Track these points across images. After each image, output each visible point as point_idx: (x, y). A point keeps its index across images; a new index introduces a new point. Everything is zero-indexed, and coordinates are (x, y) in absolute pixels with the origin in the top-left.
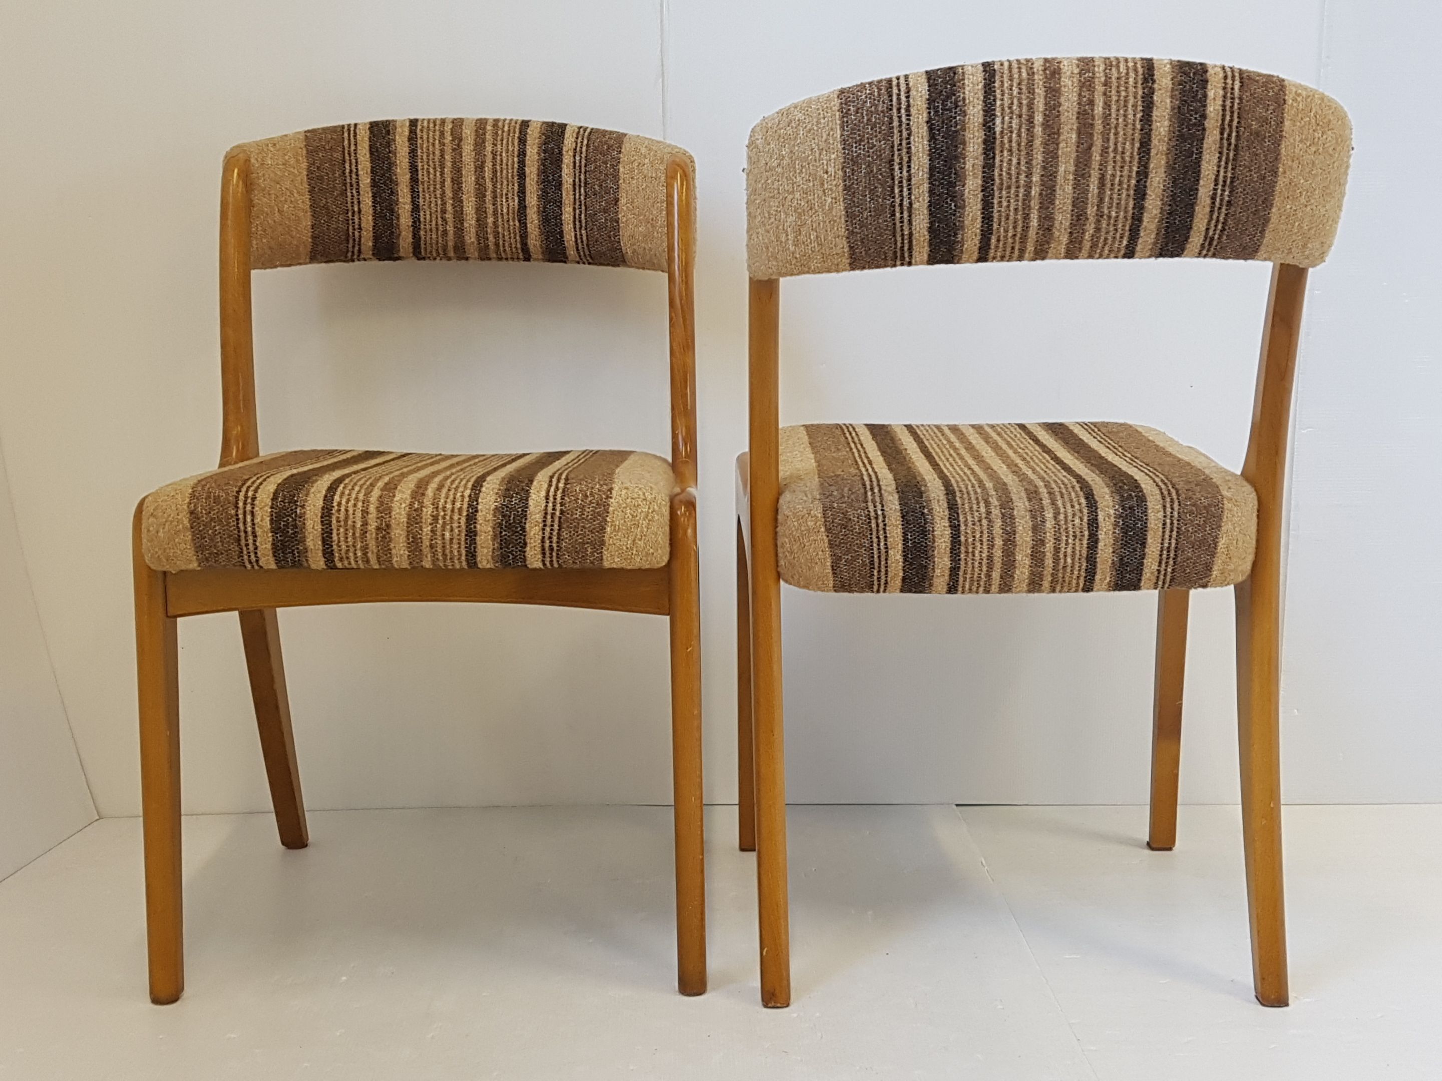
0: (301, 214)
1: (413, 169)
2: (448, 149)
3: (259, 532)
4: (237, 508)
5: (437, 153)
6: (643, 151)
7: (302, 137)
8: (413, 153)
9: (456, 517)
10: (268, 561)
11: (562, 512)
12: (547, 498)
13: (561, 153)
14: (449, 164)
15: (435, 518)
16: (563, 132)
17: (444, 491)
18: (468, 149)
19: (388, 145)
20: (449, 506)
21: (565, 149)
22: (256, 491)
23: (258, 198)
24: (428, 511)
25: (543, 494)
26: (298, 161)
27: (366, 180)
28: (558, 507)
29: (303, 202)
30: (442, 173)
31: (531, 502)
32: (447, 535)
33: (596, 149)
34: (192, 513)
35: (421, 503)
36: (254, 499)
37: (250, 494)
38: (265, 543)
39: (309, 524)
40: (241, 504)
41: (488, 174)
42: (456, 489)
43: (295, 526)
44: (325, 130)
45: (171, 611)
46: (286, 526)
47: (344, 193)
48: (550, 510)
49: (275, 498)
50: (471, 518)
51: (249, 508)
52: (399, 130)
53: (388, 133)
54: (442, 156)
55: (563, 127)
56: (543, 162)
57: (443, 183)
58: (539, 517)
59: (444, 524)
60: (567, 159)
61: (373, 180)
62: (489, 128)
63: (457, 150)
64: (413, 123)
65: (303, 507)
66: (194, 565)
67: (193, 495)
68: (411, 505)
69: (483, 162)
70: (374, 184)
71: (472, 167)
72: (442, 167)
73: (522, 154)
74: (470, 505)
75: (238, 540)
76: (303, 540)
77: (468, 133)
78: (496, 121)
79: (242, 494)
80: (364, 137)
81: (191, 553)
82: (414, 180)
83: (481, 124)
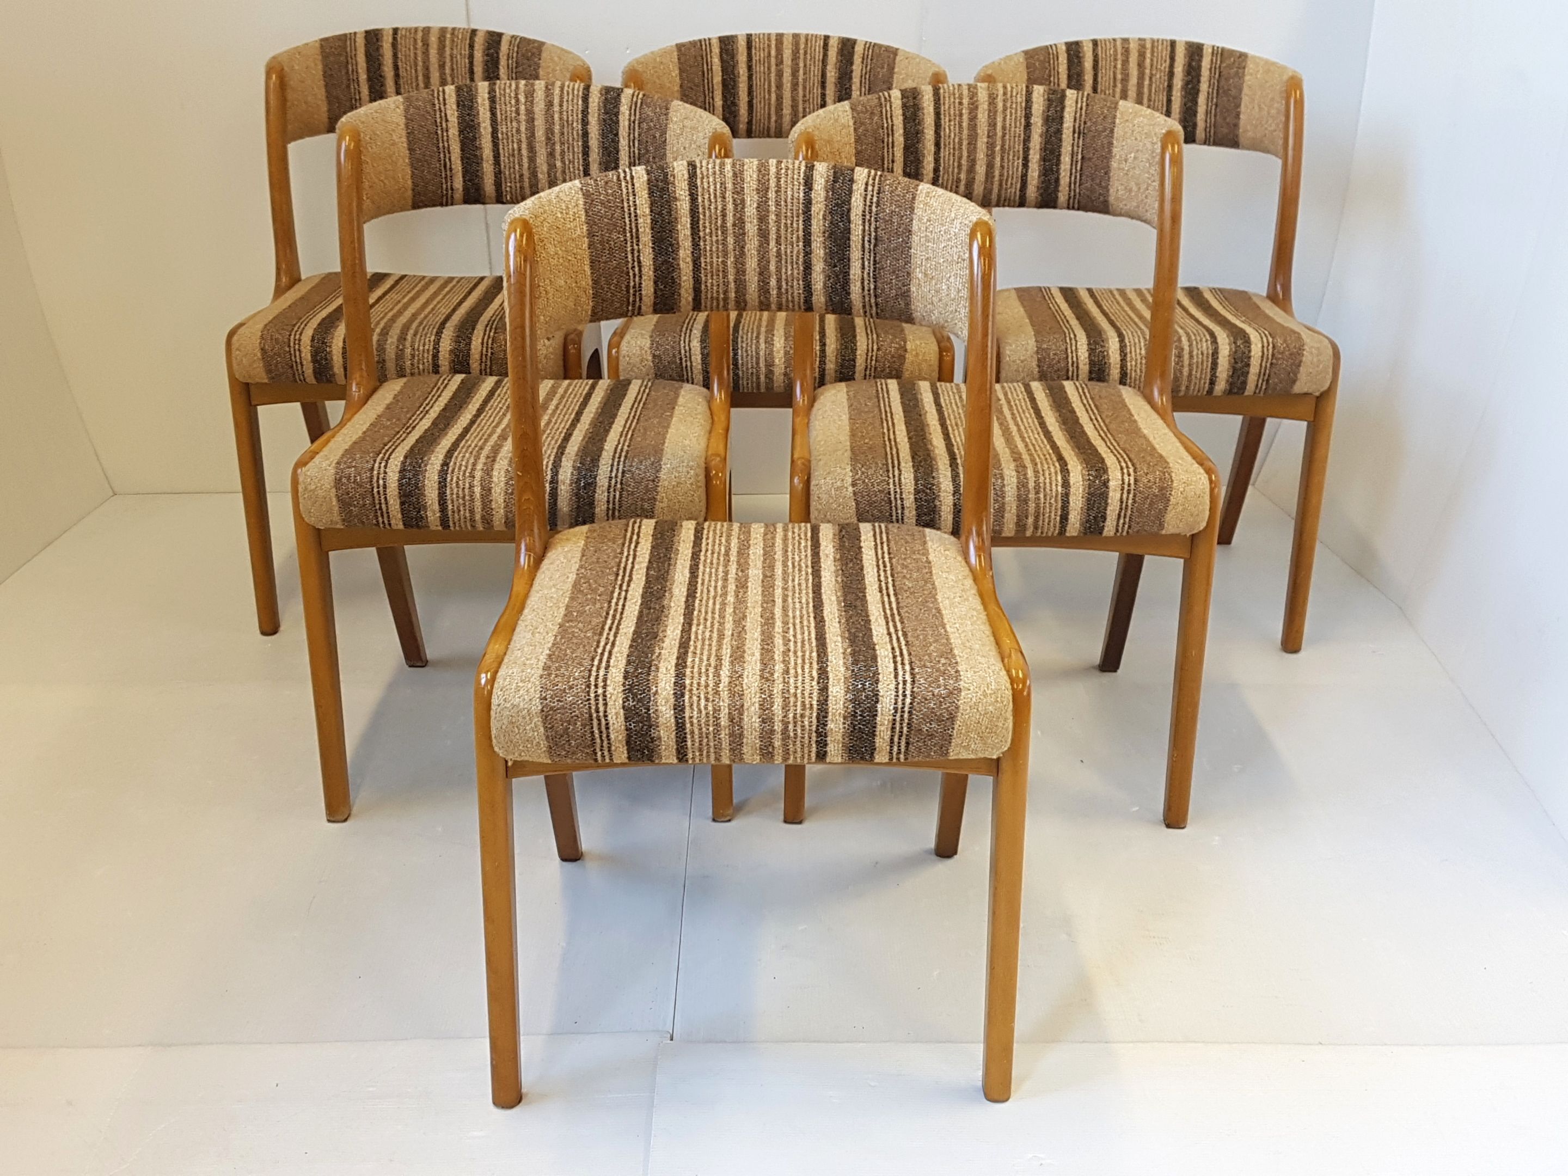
0: (320, 102)
1: (396, 68)
2: (419, 53)
3: (305, 363)
4: (289, 346)
5: (412, 55)
6: (556, 59)
7: (318, 45)
8: (395, 56)
9: (426, 355)
10: (311, 379)
11: (492, 354)
12: (482, 344)
13: (498, 57)
14: (420, 64)
15: (413, 356)
16: (499, 42)
17: (418, 336)
18: (433, 52)
19: (378, 49)
20: (421, 348)
21: (501, 54)
22: (301, 334)
23: (290, 95)
24: (408, 351)
25: (480, 340)
26: (316, 65)
27: (363, 77)
28: (490, 350)
29: (321, 93)
30: (416, 71)
31: (472, 347)
32: (421, 367)
33: (523, 55)
34: (262, 349)
35: (404, 345)
36: (300, 340)
37: (297, 337)
38: (309, 369)
39: (335, 358)
40: (292, 344)
41: (448, 71)
42: (426, 335)
43: (326, 359)
44: (333, 37)
45: (253, 403)
46: (321, 359)
47: (348, 86)
48: (484, 352)
49: (313, 340)
50: (436, 356)
51: (297, 347)
52: (385, 38)
53: (377, 40)
54: (416, 58)
55: (500, 35)
56: (486, 63)
57: (417, 77)
58: (477, 357)
59: (419, 360)
60: (503, 62)
61: (368, 76)
62: (448, 36)
63: (426, 53)
64: (395, 31)
65: (330, 347)
66: (266, 381)
67: (262, 337)
68: (397, 347)
69: (444, 63)
70: (369, 79)
71: (436, 66)
72: (416, 65)
73: (471, 57)
74: (434, 348)
75: (292, 367)
76: (332, 368)
77: (433, 40)
78: (454, 29)
79: (292, 337)
80: (360, 42)
81: (264, 375)
82: (397, 76)
83: (443, 31)
